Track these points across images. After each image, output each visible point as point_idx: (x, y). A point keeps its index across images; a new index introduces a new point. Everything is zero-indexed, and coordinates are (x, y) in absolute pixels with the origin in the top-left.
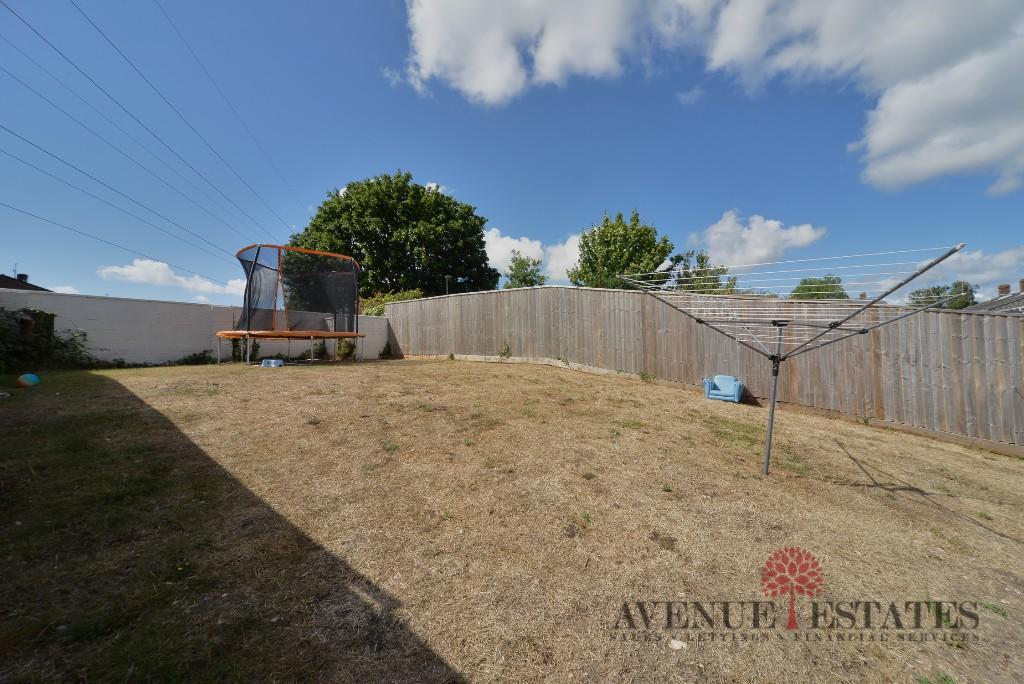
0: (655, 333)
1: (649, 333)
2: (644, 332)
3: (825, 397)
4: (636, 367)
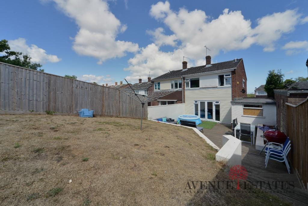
0: (55, 93)
1: (52, 93)
2: (49, 92)
3: (110, 112)
4: (43, 108)
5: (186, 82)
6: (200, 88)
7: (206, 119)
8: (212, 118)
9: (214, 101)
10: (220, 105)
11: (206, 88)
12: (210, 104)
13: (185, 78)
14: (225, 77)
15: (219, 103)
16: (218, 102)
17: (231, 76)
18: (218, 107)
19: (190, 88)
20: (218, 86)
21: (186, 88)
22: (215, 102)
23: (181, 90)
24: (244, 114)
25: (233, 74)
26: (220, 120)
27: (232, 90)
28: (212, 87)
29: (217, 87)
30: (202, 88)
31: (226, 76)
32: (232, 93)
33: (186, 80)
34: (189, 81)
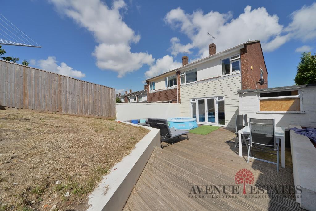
3: (40, 105)
5: (181, 77)
6: (198, 81)
7: (207, 122)
8: (214, 121)
9: (216, 97)
10: (225, 101)
11: (206, 80)
12: (211, 102)
13: (180, 72)
14: (230, 60)
15: (223, 100)
16: (222, 98)
17: (239, 57)
18: (222, 105)
19: (185, 83)
20: (222, 76)
21: (181, 84)
22: (218, 98)
23: (176, 87)
24: (261, 110)
25: (243, 54)
26: (226, 124)
27: (242, 78)
28: (213, 78)
29: (219, 77)
30: (200, 81)
31: (232, 58)
32: (242, 82)
33: (181, 74)
34: (184, 74)
